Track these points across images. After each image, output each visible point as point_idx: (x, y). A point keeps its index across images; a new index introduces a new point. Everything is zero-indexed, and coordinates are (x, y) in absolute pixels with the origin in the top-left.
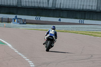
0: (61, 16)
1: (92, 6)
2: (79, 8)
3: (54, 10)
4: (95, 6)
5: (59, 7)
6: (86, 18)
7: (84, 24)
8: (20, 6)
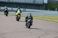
0: (13, 6)
1: (31, 1)
2: (23, 2)
4: (32, 1)
6: (27, 8)
7: (26, 11)
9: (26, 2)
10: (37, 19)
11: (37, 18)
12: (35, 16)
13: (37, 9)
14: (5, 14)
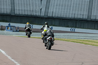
0: (53, 24)
1: (83, 15)
2: (70, 17)
3: (46, 18)
5: (51, 15)
6: (77, 26)
7: (75, 32)
8: (13, 14)
9: (76, 17)
10: (93, 45)
11: (94, 43)
12: (91, 41)
13: (95, 29)
14: (26, 35)
